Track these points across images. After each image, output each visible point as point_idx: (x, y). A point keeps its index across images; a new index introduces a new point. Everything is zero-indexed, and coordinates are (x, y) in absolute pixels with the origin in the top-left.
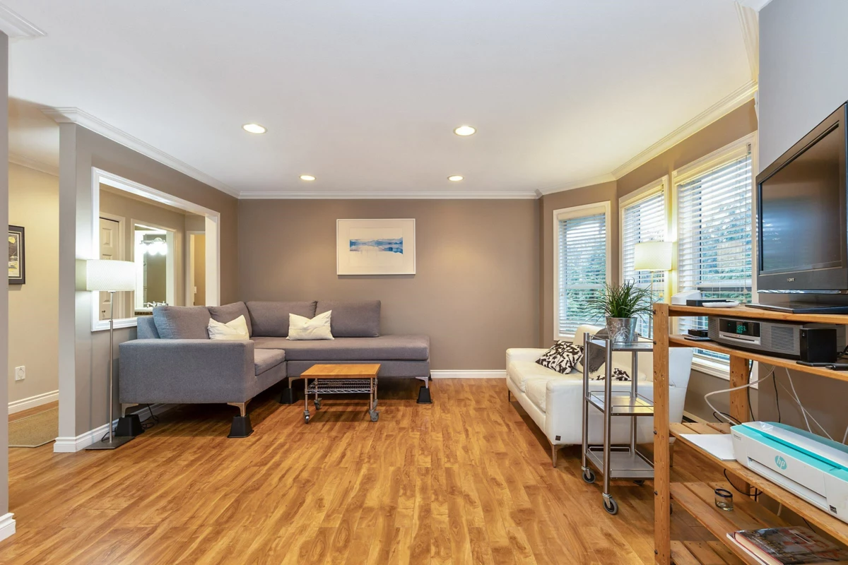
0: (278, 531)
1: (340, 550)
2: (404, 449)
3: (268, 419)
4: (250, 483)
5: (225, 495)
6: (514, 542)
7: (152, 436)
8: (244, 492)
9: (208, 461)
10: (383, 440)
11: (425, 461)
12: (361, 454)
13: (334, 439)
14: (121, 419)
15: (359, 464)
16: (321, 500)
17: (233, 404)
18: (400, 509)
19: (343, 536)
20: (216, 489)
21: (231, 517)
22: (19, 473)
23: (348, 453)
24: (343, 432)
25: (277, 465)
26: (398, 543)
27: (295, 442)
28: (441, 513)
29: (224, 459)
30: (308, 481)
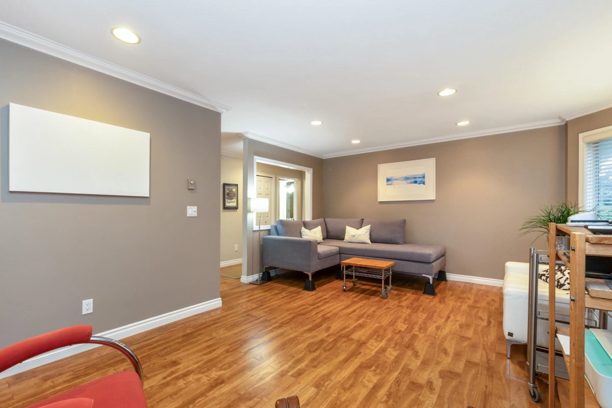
0: (304, 334)
1: (325, 351)
2: (393, 317)
3: (326, 285)
4: (302, 312)
5: (290, 313)
6: (429, 384)
7: (274, 283)
8: (298, 315)
9: (291, 298)
10: (383, 309)
11: (401, 326)
12: (365, 313)
13: (354, 302)
14: (263, 272)
15: (359, 318)
16: (329, 328)
17: (306, 273)
18: (368, 345)
19: (331, 346)
20: (288, 310)
21: (287, 323)
22: (229, 287)
23: (357, 311)
24: (361, 300)
25: (318, 307)
26: (356, 358)
27: (333, 299)
28: (391, 354)
29: (297, 299)
30: (328, 318)
